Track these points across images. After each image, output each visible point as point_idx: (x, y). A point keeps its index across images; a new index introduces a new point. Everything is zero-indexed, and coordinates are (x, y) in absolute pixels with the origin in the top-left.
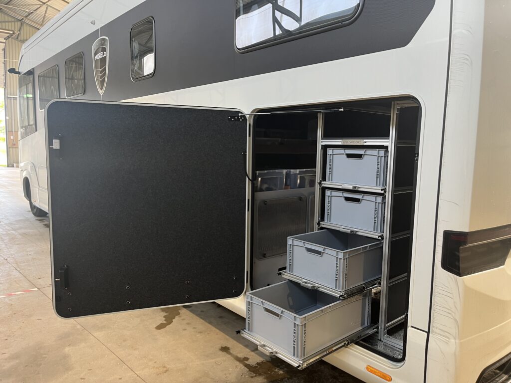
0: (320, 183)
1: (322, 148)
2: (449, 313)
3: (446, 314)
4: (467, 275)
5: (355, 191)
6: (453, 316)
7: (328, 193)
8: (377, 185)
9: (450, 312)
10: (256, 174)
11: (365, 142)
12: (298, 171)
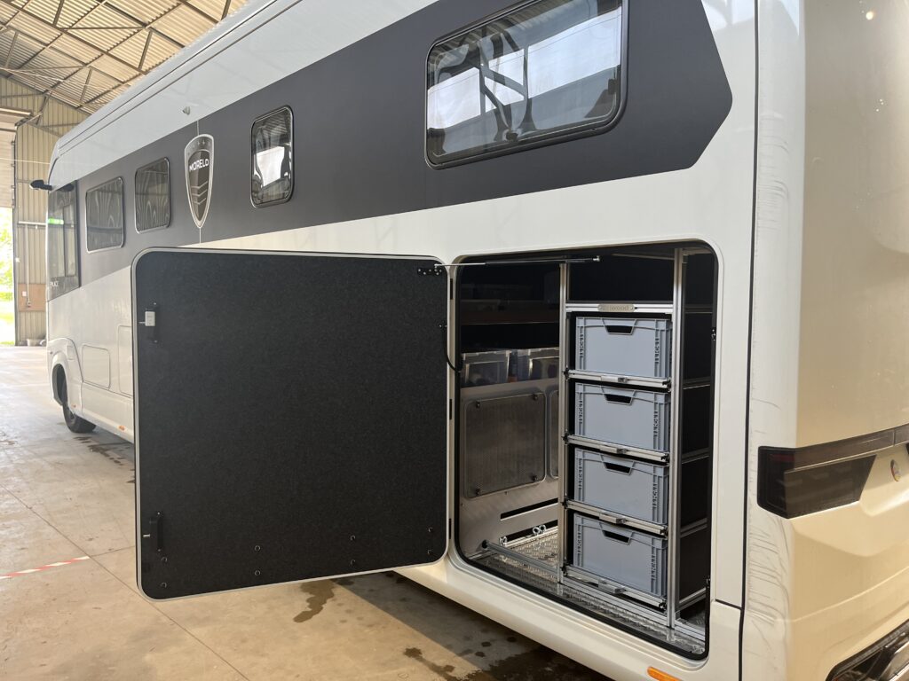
0: (566, 373)
1: (567, 317)
2: (773, 577)
3: (767, 577)
4: (798, 515)
5: (621, 385)
6: (778, 581)
7: (579, 388)
8: (656, 375)
9: (774, 574)
10: (462, 358)
11: (636, 308)
12: (529, 351)
